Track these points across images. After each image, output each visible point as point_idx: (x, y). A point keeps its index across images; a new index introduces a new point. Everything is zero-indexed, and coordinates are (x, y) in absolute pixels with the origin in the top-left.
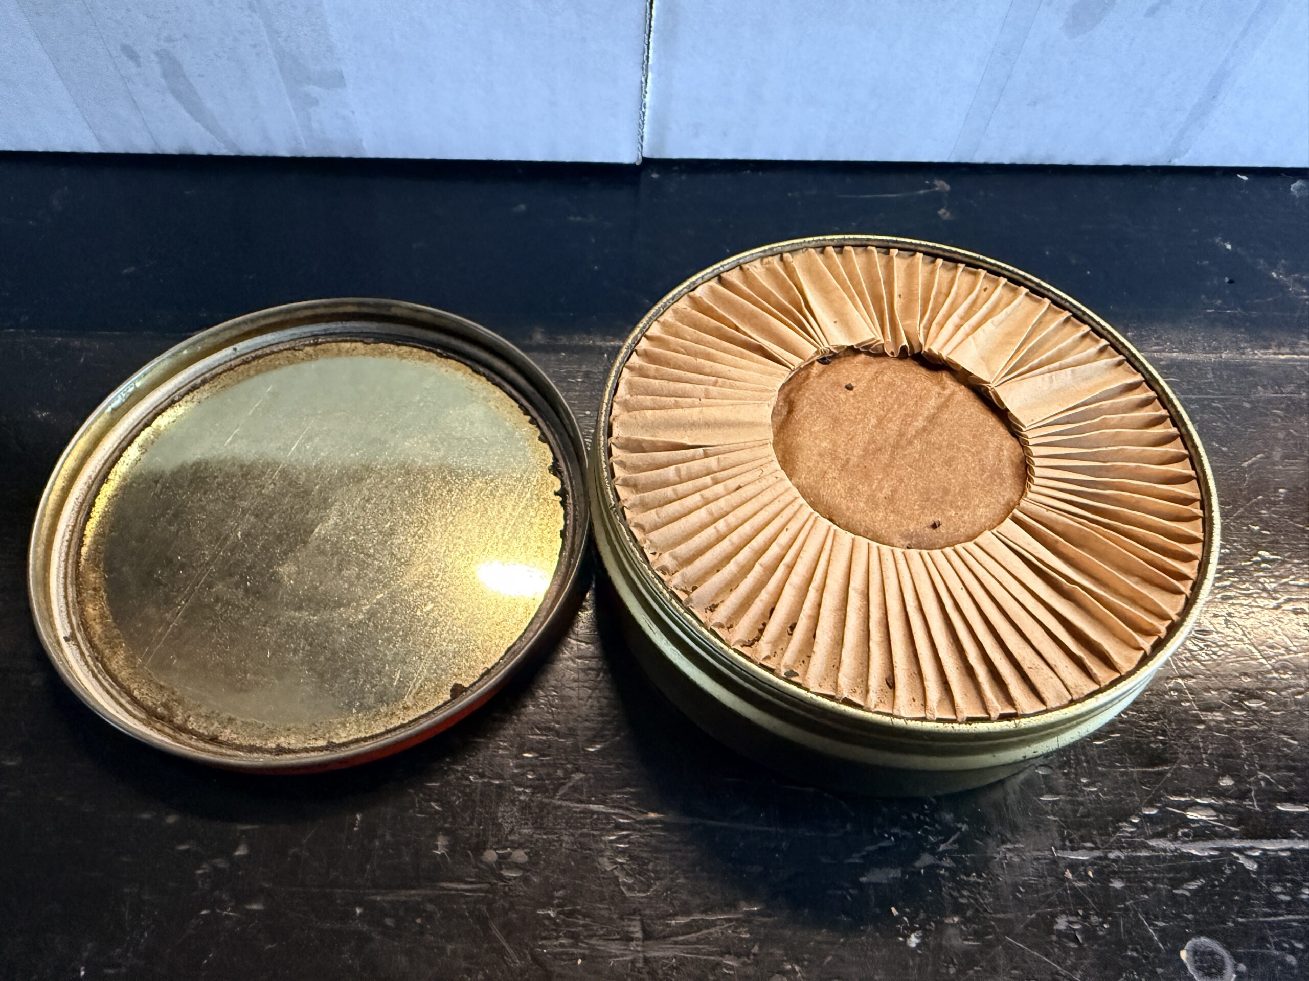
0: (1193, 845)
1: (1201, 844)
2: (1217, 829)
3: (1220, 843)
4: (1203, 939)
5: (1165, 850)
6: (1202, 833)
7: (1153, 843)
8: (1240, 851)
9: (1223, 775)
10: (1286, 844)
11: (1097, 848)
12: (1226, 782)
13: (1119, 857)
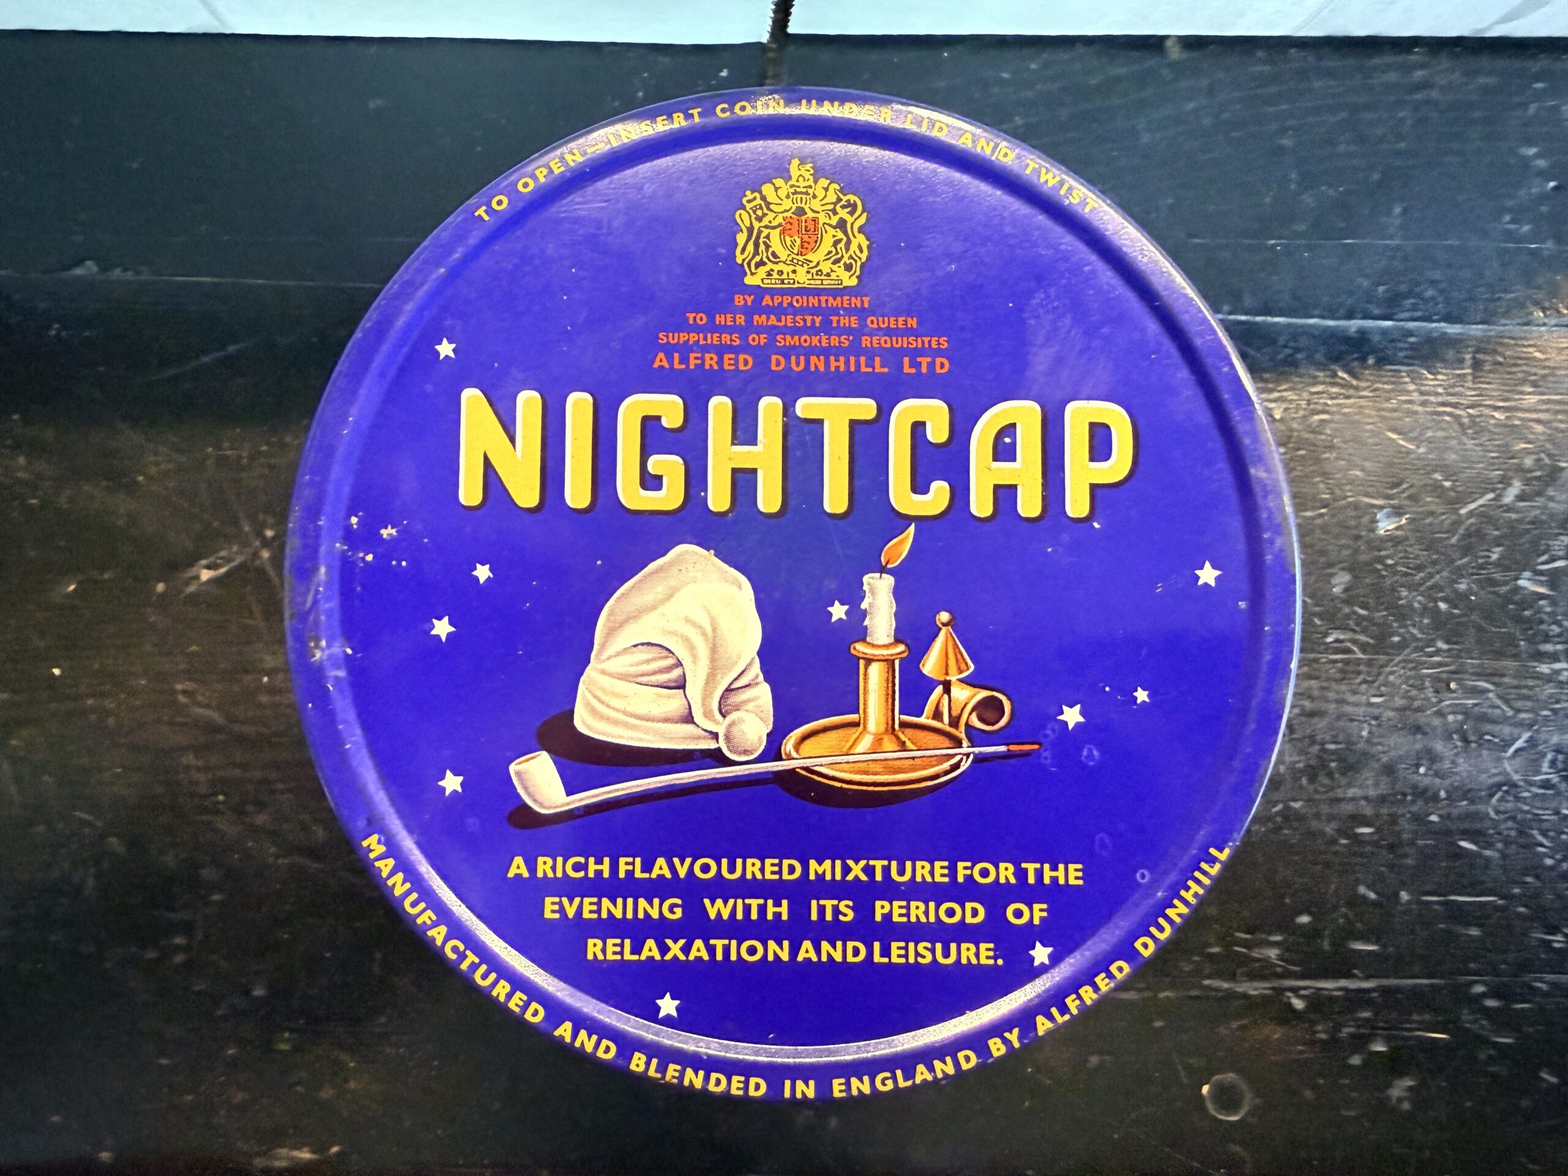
0: (1248, 984)
1: (1256, 984)
2: (1279, 970)
3: (1276, 983)
4: (1230, 1076)
5: (1216, 990)
6: (1263, 972)
7: (1207, 982)
8: (1295, 990)
9: (1300, 913)
10: (1343, 983)
11: (1148, 989)
12: (1304, 919)
13: (1167, 998)
